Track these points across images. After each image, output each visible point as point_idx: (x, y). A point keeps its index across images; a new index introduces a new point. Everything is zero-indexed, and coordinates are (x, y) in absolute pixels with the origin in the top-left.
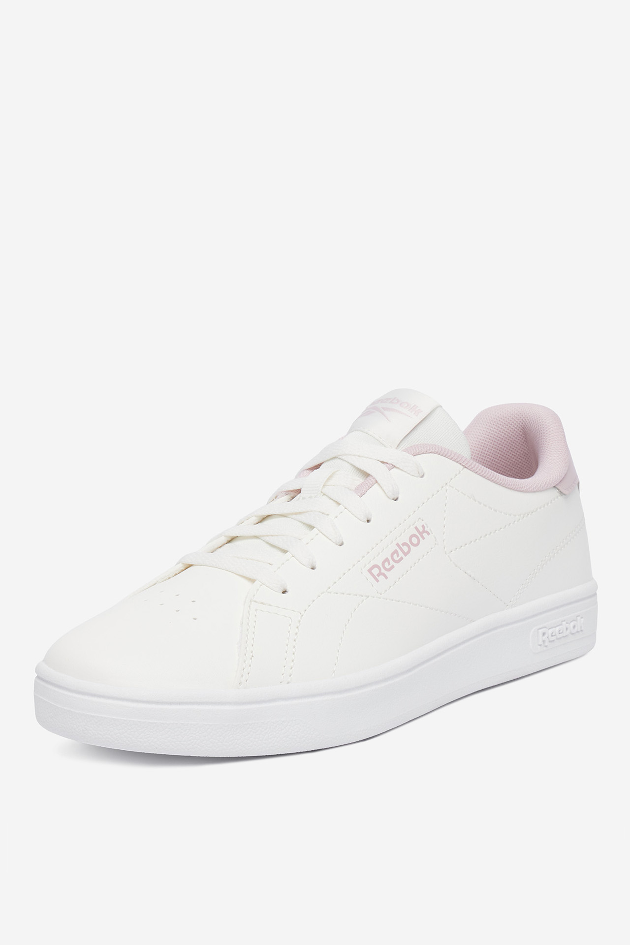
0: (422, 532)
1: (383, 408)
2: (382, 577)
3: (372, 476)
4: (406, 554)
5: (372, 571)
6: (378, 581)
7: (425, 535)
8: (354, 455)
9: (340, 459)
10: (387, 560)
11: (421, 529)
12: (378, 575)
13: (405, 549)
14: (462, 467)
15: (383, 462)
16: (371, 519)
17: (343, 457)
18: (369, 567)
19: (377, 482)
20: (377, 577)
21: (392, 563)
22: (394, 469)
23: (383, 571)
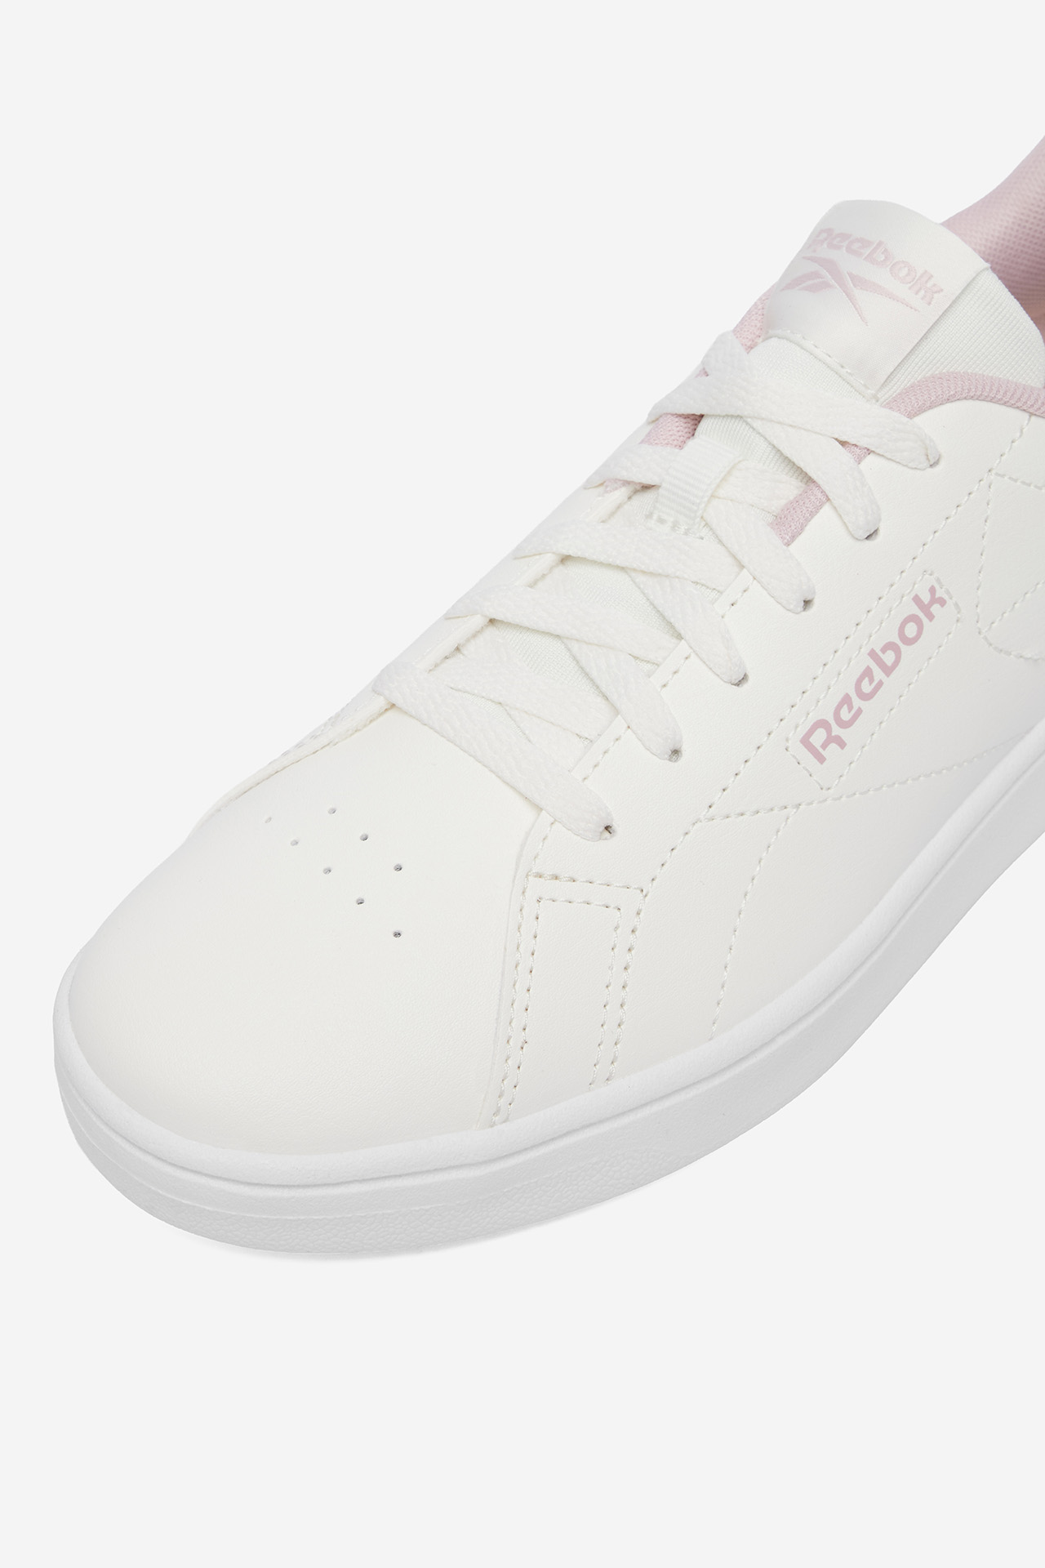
0: (928, 605)
1: (850, 275)
2: (833, 746)
3: (819, 486)
4: (888, 670)
5: (811, 740)
6: (821, 759)
7: (935, 608)
8: (779, 423)
9: (747, 423)
10: (846, 700)
11: (926, 598)
12: (824, 746)
13: (889, 658)
14: (1026, 415)
15: (843, 443)
16: (813, 599)
17: (757, 424)
18: (802, 731)
19: (828, 499)
20: (821, 750)
21: (857, 702)
22: (871, 458)
23: (836, 730)
